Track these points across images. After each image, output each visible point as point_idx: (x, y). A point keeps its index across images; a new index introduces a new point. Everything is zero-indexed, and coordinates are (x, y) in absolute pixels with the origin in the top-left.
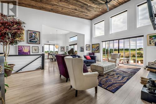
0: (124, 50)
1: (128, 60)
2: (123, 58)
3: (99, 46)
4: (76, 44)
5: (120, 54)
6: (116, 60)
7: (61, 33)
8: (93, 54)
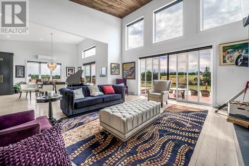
0: (177, 74)
1: (184, 91)
2: (175, 89)
3: (134, 67)
4: (94, 63)
5: (170, 82)
6: (163, 94)
7: (66, 41)
8: (124, 81)
